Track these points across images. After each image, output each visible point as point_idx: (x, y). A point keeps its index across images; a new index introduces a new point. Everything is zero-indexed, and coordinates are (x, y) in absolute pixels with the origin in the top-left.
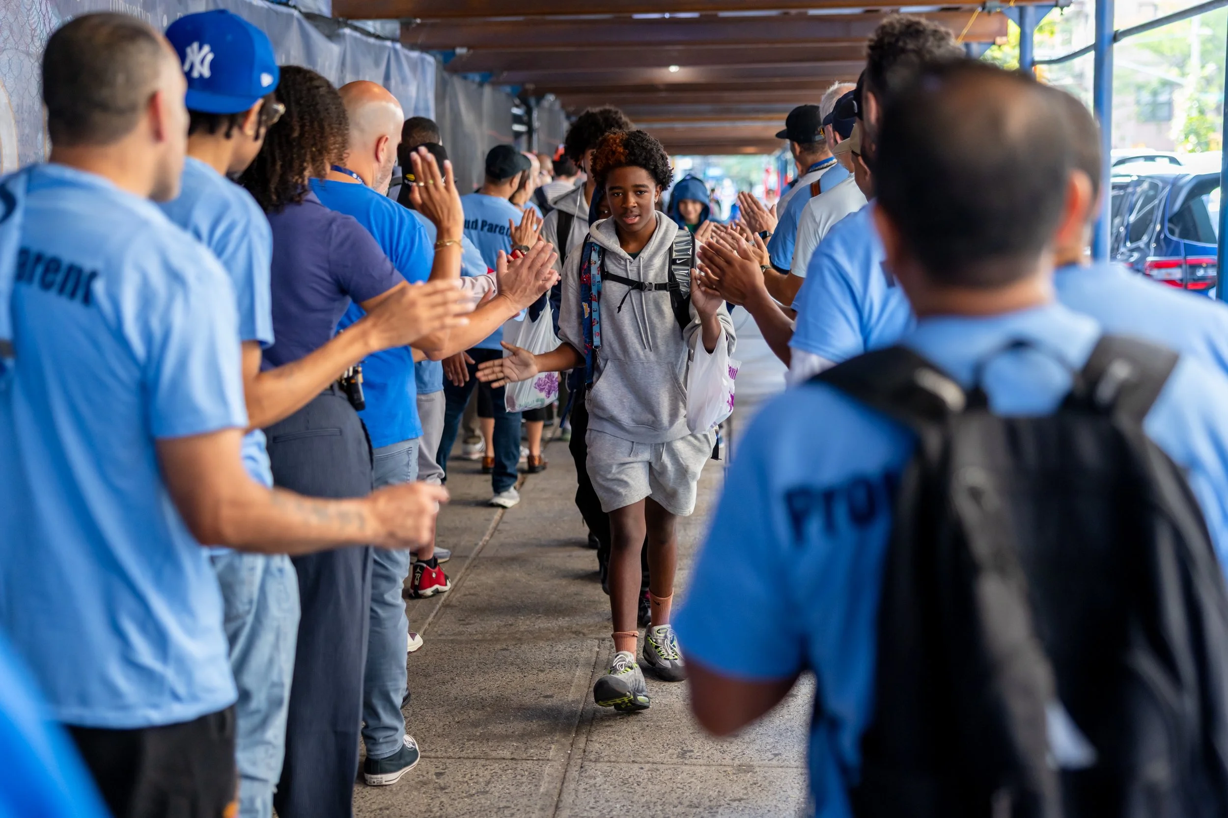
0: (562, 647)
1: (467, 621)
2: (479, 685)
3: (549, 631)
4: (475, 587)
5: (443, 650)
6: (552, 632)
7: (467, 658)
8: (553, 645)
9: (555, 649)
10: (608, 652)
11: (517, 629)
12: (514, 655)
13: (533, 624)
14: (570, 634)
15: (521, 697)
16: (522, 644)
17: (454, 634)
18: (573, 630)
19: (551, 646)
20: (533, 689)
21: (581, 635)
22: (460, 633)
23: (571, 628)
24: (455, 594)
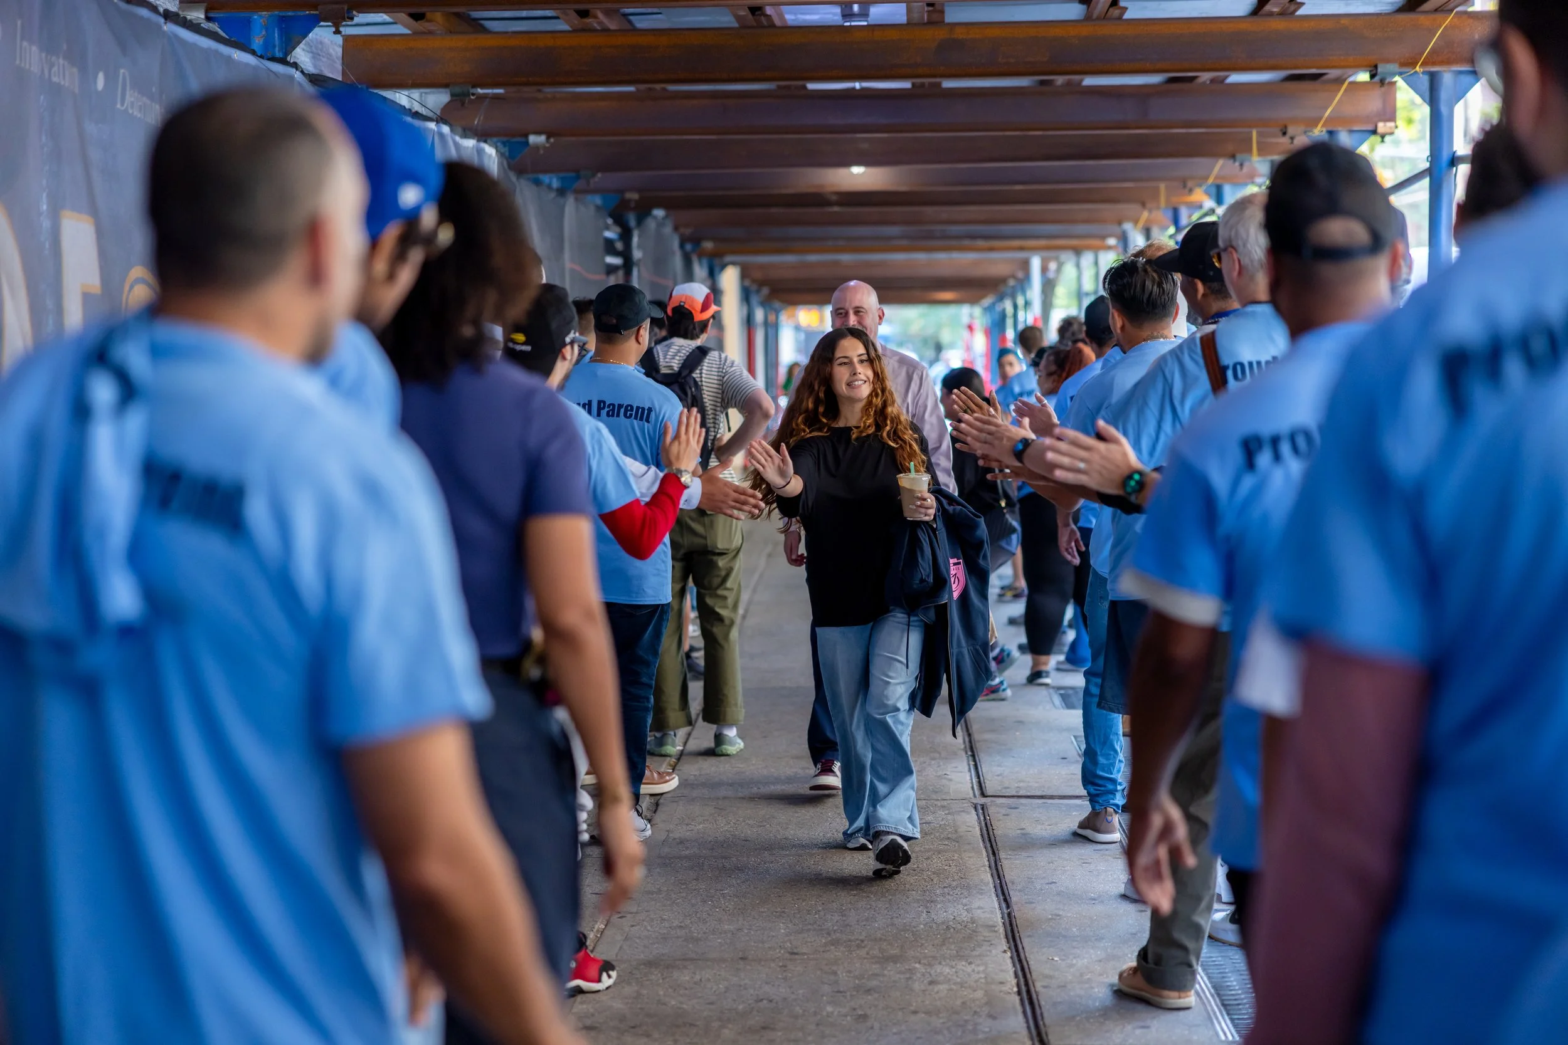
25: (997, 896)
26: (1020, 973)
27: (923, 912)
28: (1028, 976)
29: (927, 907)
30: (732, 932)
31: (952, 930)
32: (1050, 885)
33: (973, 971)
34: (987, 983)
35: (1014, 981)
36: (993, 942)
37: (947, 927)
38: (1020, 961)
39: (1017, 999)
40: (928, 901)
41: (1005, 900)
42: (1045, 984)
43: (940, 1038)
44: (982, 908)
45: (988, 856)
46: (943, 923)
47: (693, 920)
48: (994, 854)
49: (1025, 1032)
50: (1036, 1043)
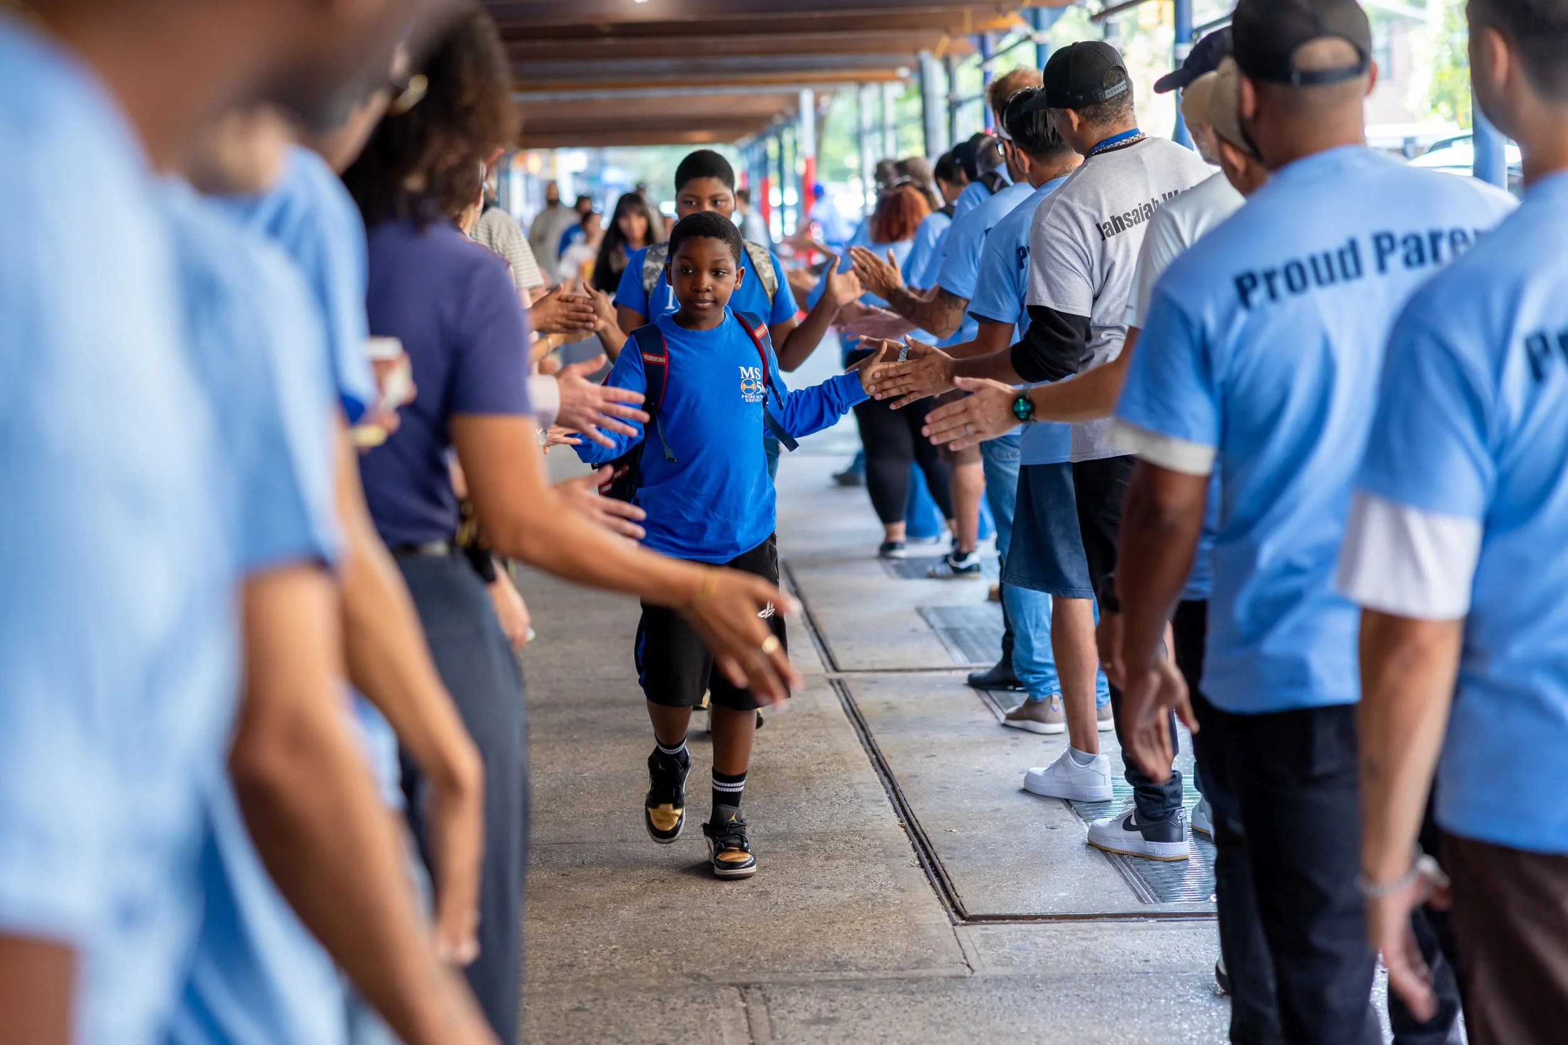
0: (680, 1003)
3: (643, 976)
6: (650, 976)
8: (663, 999)
10: (764, 1008)
11: (584, 973)
12: (600, 1018)
13: (608, 963)
14: (682, 979)
16: (605, 999)
18: (685, 970)
19: (659, 1000)
21: (704, 980)
23: (681, 968)
25: (876, 770)
26: (919, 846)
27: (802, 789)
28: (929, 848)
29: (805, 784)
30: (604, 814)
31: (837, 806)
32: (930, 759)
33: (870, 845)
34: (887, 857)
35: (914, 854)
36: (883, 816)
37: (831, 803)
38: (916, 834)
39: (922, 871)
40: (805, 778)
41: (886, 774)
42: (948, 856)
43: (850, 911)
44: (863, 783)
45: (857, 731)
46: (826, 799)
47: (558, 803)
48: (863, 728)
49: (938, 903)
50: (953, 914)
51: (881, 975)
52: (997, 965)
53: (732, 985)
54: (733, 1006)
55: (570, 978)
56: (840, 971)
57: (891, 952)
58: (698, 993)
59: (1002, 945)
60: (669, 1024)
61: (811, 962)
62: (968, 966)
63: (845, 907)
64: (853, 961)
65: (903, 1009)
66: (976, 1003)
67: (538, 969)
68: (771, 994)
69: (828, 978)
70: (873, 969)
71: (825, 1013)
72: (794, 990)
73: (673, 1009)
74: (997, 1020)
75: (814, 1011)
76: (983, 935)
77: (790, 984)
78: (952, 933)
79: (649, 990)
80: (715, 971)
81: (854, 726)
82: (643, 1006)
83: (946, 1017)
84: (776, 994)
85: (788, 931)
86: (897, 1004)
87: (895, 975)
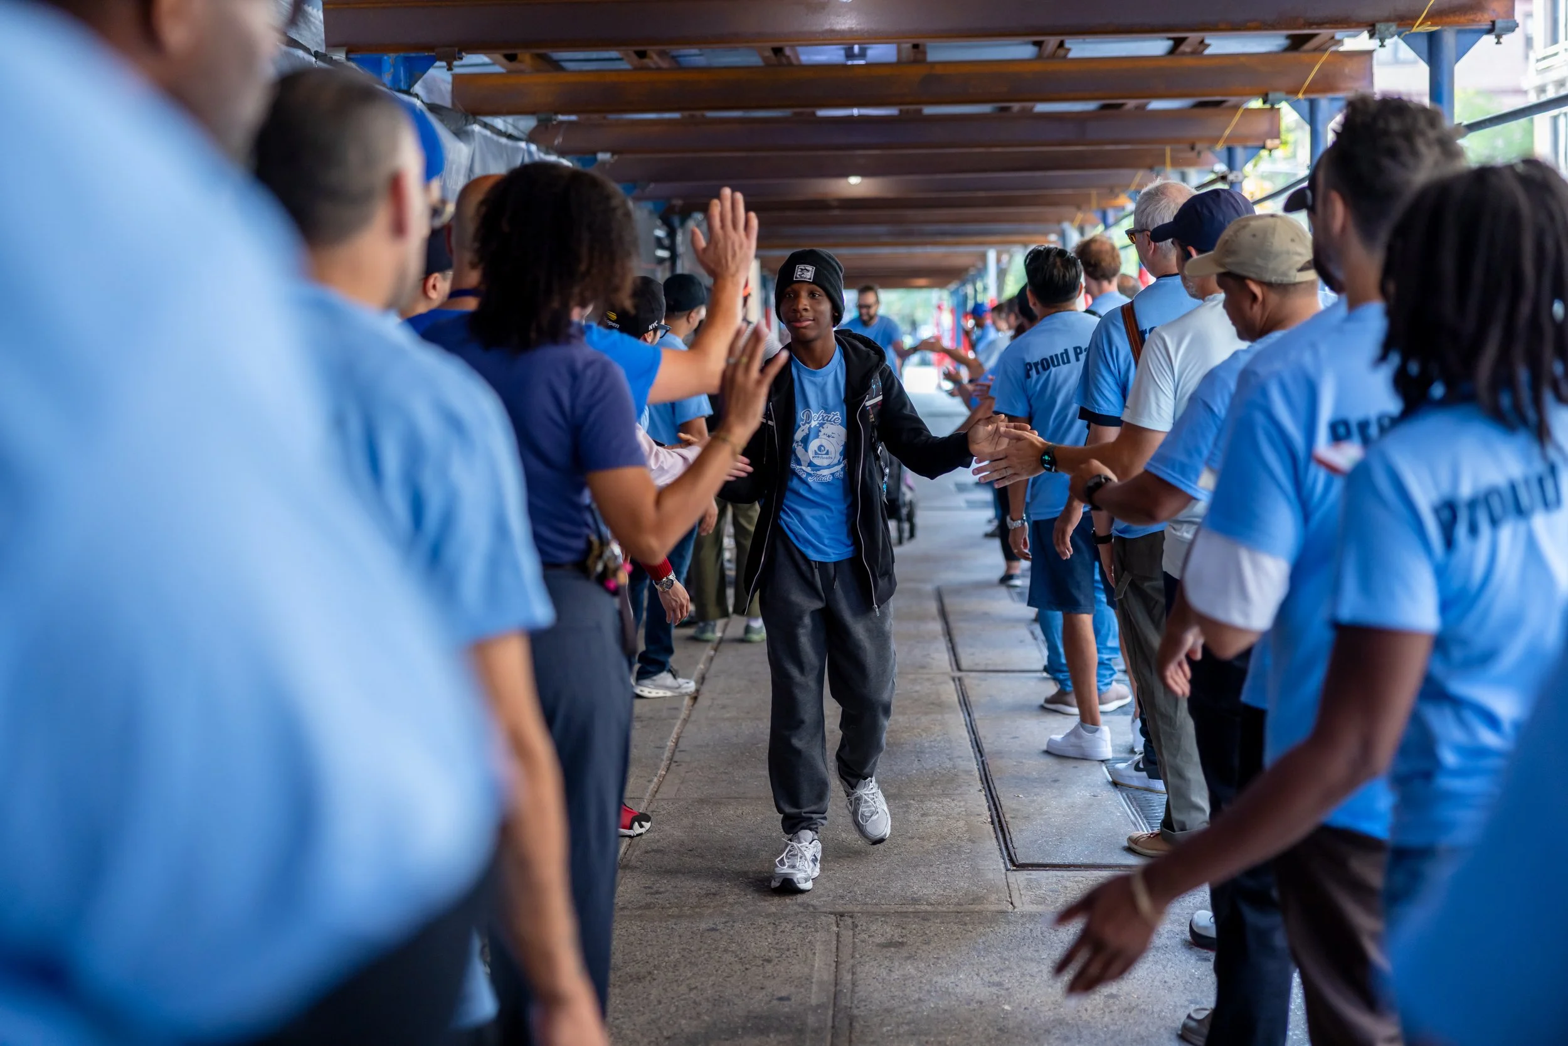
0: (789, 926)
1: (655, 889)
2: (688, 982)
4: (658, 841)
5: (631, 931)
7: (664, 942)
8: (777, 923)
9: (780, 929)
10: (851, 933)
12: (727, 937)
14: (795, 907)
15: (746, 1000)
16: (734, 922)
17: (640, 908)
19: (774, 924)
20: (762, 988)
21: (811, 909)
22: (648, 906)
24: (634, 851)
25: (973, 748)
26: (993, 807)
27: (915, 760)
28: (1000, 809)
29: (918, 757)
31: (938, 774)
32: (1014, 740)
33: (956, 805)
34: (967, 815)
35: (988, 814)
36: (971, 783)
37: (934, 772)
38: (992, 798)
39: (991, 827)
40: (918, 752)
41: (979, 751)
42: (1012, 815)
43: (932, 857)
44: (961, 757)
45: (965, 717)
46: (931, 769)
48: (969, 715)
49: (998, 853)
50: (1007, 861)
51: (944, 909)
52: (1033, 903)
53: (831, 913)
54: (828, 931)
55: (712, 904)
56: (915, 904)
57: (955, 891)
58: (804, 919)
59: (1040, 888)
60: (777, 943)
61: (894, 897)
62: (1012, 903)
63: (928, 853)
64: (925, 897)
65: (955, 937)
66: (1012, 933)
67: (690, 896)
68: (859, 921)
69: (905, 910)
70: (939, 904)
71: (897, 938)
72: (877, 919)
73: (783, 932)
74: (1025, 948)
75: (889, 936)
76: (1027, 879)
77: (874, 914)
78: (1004, 877)
79: (768, 915)
80: (820, 902)
81: (964, 713)
82: (761, 927)
83: (987, 944)
84: (862, 922)
85: (882, 871)
86: (952, 933)
87: (955, 909)
